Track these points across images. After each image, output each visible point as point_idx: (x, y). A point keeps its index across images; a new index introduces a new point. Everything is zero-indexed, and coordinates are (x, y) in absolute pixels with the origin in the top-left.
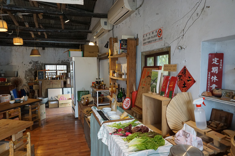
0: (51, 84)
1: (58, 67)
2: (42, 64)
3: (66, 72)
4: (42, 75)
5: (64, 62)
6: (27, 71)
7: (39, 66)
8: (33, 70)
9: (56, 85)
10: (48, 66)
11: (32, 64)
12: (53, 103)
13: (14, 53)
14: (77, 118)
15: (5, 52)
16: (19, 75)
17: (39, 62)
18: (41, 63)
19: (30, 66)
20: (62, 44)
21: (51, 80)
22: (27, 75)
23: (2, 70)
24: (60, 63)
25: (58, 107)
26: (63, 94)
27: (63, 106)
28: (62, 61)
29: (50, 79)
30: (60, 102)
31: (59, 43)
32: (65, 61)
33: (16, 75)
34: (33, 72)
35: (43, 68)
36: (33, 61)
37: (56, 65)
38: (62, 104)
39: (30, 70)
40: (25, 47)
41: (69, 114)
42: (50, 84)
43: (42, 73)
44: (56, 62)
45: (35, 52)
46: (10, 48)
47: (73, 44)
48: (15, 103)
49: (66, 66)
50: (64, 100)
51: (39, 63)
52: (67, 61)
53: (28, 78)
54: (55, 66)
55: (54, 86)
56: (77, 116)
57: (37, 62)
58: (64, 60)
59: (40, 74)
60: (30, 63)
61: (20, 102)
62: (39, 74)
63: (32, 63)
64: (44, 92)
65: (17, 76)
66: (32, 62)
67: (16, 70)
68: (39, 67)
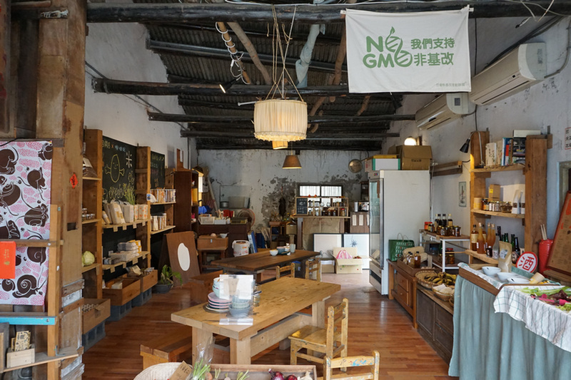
0: (320, 225)
2: (294, 183)
3: (340, 200)
4: (304, 206)
5: (338, 181)
6: (266, 198)
7: (289, 187)
8: (277, 196)
9: (330, 227)
11: (275, 184)
12: (326, 263)
13: (244, 162)
14: (387, 296)
15: (231, 161)
16: (251, 205)
17: (289, 180)
18: (293, 181)
19: (272, 189)
20: (335, 141)
21: (319, 215)
22: (265, 206)
23: (223, 195)
24: (329, 181)
25: (335, 272)
26: (343, 246)
27: (345, 271)
28: (333, 178)
29: (317, 214)
30: (340, 262)
31: (329, 141)
32: (339, 178)
33: (246, 205)
34: (277, 200)
35: (295, 192)
36: (277, 178)
37: (321, 185)
38: (343, 266)
39: (272, 196)
40: (265, 150)
41: (364, 287)
42: (318, 225)
43: (303, 202)
44: (321, 180)
45: (293, 160)
46: (239, 153)
47: (356, 141)
48: (279, 254)
49: (340, 188)
50: (346, 258)
51: (288, 182)
52: (344, 178)
53: (267, 211)
54: (319, 187)
55: (326, 229)
56: (385, 291)
57: (285, 179)
58: (338, 176)
59: (301, 203)
60: (273, 182)
61: (286, 254)
62: (298, 205)
63: (275, 182)
64: (307, 240)
65: (248, 207)
66: (275, 179)
67: (247, 196)
68: (287, 189)
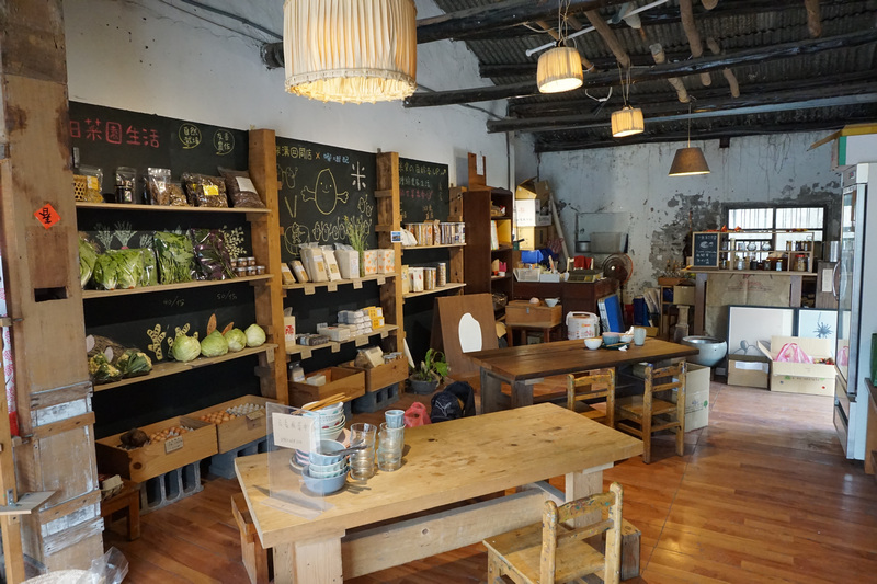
0: (745, 287)
1: (784, 216)
2: (716, 205)
3: (819, 236)
4: (710, 249)
5: (815, 195)
6: (659, 234)
7: (705, 212)
8: (680, 230)
9: (767, 294)
10: (738, 211)
11: (677, 208)
12: (749, 366)
13: (619, 169)
15: (594, 168)
16: (630, 248)
17: (705, 199)
18: (713, 200)
19: (670, 217)
20: (808, 112)
21: (744, 269)
22: (657, 249)
23: (583, 230)
24: (794, 197)
25: (769, 388)
26: (795, 333)
27: (789, 387)
28: (804, 191)
29: (740, 265)
30: (779, 369)
31: (793, 112)
32: (818, 190)
33: (622, 248)
34: (681, 237)
35: (718, 222)
36: (681, 195)
37: (775, 206)
38: (788, 377)
39: (670, 231)
40: (657, 145)
42: (739, 288)
43: (708, 241)
44: (776, 195)
45: (689, 158)
46: (610, 153)
47: (864, 105)
49: (822, 209)
50: (796, 360)
51: (702, 203)
52: (830, 189)
53: (660, 258)
54: (770, 211)
55: (757, 296)
57: (698, 196)
58: (816, 185)
59: (703, 245)
60: (672, 203)
61: (617, 349)
62: (698, 247)
63: (677, 203)
64: (715, 318)
65: (626, 251)
66: (678, 199)
67: (624, 231)
68: (702, 217)
